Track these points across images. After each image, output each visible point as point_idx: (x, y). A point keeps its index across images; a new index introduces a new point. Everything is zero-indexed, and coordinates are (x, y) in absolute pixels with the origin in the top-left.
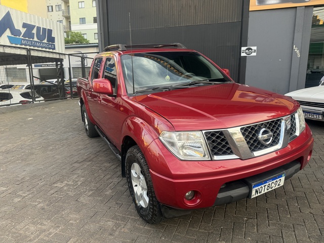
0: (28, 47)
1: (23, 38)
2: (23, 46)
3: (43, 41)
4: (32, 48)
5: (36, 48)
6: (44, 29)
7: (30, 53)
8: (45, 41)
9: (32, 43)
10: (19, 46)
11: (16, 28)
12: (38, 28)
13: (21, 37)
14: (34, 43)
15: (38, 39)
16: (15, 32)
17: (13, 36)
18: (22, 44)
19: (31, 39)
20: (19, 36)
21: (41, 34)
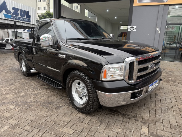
2: (12, 20)
3: (24, 18)
7: (16, 24)
9: (17, 18)
15: (21, 16)
16: (8, 12)
17: (7, 14)
18: (11, 19)
19: (17, 16)
20: (10, 14)
21: (23, 14)
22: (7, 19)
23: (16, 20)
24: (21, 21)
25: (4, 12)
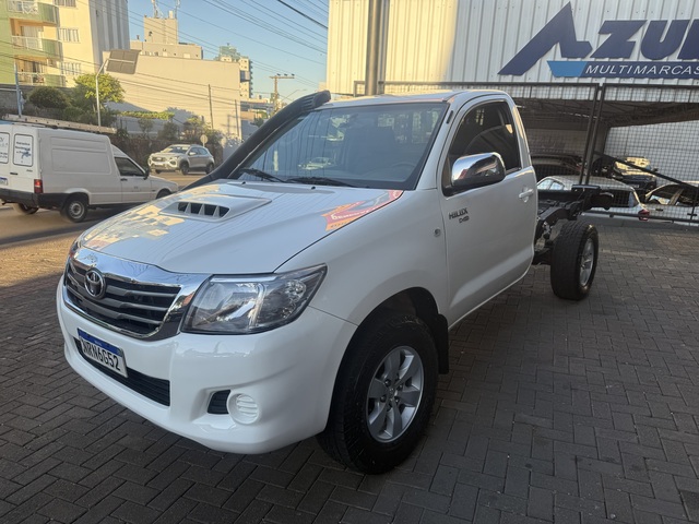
0: (601, 81)
1: (593, 60)
2: (588, 80)
3: (665, 60)
4: (616, 81)
5: (630, 81)
6: (679, 25)
7: (603, 96)
8: (674, 58)
9: (619, 69)
10: (575, 80)
11: (580, 38)
12: (657, 27)
13: (588, 59)
14: (626, 69)
15: (646, 56)
16: (574, 48)
17: (565, 59)
18: (584, 76)
19: (621, 60)
20: (583, 57)
21: (662, 40)
22: (561, 80)
23: (610, 81)
24: (638, 82)
25: (555, 54)
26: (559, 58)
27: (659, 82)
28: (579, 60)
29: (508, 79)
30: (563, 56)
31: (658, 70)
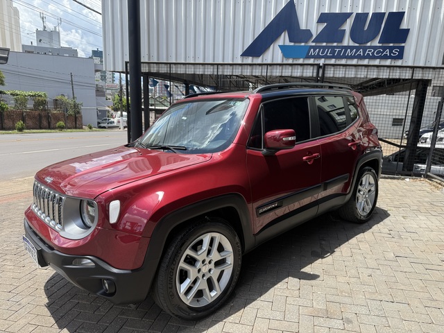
2: (311, 61)
4: (333, 61)
5: (343, 62)
7: (323, 73)
8: (376, 43)
9: (333, 52)
13: (310, 44)
15: (354, 41)
16: (299, 35)
17: (292, 44)
19: (335, 44)
20: (306, 42)
21: (366, 28)
22: (290, 61)
23: (328, 62)
24: (350, 62)
25: (284, 39)
26: (288, 43)
27: (366, 62)
28: (303, 44)
29: (249, 60)
30: (290, 41)
31: (364, 53)
